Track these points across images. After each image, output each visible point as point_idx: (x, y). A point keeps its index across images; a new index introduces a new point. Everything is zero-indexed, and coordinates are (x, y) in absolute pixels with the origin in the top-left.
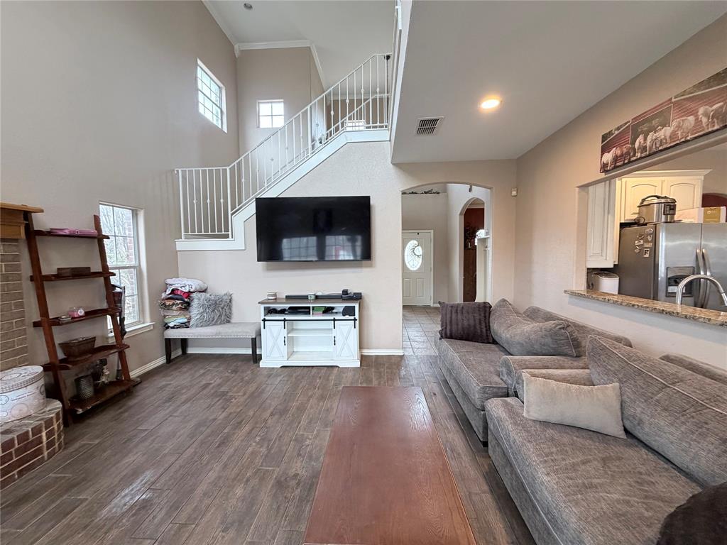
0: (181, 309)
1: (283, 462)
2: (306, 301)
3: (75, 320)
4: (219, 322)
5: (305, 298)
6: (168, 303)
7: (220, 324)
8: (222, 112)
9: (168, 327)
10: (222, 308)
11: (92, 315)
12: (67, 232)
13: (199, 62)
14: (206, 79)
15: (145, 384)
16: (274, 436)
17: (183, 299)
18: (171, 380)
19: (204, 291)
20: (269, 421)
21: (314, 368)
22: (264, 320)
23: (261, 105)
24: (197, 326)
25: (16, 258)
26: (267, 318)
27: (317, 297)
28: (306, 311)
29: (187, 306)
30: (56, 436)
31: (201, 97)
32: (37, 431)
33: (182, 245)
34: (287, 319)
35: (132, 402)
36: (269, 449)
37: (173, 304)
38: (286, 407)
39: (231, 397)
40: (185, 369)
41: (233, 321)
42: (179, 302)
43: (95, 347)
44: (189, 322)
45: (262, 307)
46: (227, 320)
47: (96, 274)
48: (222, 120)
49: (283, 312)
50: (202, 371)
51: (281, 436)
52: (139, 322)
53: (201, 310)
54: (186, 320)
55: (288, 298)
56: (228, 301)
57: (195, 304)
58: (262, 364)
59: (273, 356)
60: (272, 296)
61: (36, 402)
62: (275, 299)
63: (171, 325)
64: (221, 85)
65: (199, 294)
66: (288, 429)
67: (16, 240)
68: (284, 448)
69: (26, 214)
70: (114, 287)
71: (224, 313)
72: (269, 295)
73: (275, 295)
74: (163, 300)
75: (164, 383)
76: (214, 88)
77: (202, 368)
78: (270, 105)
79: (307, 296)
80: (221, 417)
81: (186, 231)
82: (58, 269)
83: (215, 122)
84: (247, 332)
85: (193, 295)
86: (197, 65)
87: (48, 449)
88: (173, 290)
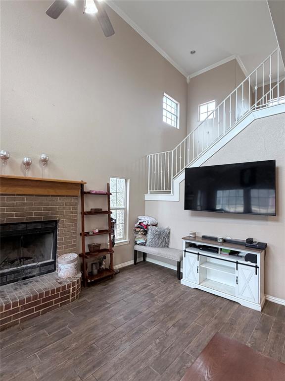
0: (142, 234)
1: (166, 372)
2: (215, 243)
3: (94, 234)
4: (161, 246)
5: (215, 239)
6: (137, 230)
7: (162, 247)
8: (177, 117)
9: (136, 244)
10: (164, 237)
11: (101, 232)
12: (94, 192)
13: (165, 94)
14: (169, 102)
15: (120, 275)
16: (168, 345)
17: (144, 229)
18: (132, 276)
19: (156, 225)
20: (170, 330)
21: (219, 298)
22: (185, 251)
23: (201, 107)
24: (149, 246)
25: (76, 204)
26: (187, 250)
27: (225, 241)
28: (215, 250)
29: (145, 233)
30: (76, 291)
31: (164, 113)
32: (69, 286)
33: (148, 197)
34: (200, 253)
35: (111, 283)
36: (161, 354)
37: (139, 231)
38: (185, 324)
39: (156, 300)
40: (141, 271)
41: (170, 246)
42: (142, 230)
43: (101, 249)
44: (146, 243)
45: (184, 241)
46: (167, 245)
47: (105, 212)
48: (177, 122)
49: (199, 247)
50: (148, 275)
51: (172, 348)
52: (123, 238)
53: (152, 237)
54: (144, 242)
55: (204, 237)
56: (167, 233)
57: (149, 232)
58: (183, 282)
59: (190, 279)
60: (193, 234)
61: (72, 272)
62: (195, 237)
63: (138, 243)
64: (177, 102)
65: (152, 227)
66: (180, 343)
67: (77, 196)
68: (171, 359)
69: (82, 185)
70: (112, 219)
71: (165, 241)
72: (190, 234)
73: (195, 234)
74: (136, 227)
75: (128, 276)
76: (174, 105)
77: (148, 273)
78: (207, 105)
79: (217, 239)
80: (145, 312)
81: (150, 189)
82: (91, 209)
83: (173, 125)
84: (175, 257)
85: (149, 227)
86: (163, 95)
87: (72, 296)
88: (140, 223)
